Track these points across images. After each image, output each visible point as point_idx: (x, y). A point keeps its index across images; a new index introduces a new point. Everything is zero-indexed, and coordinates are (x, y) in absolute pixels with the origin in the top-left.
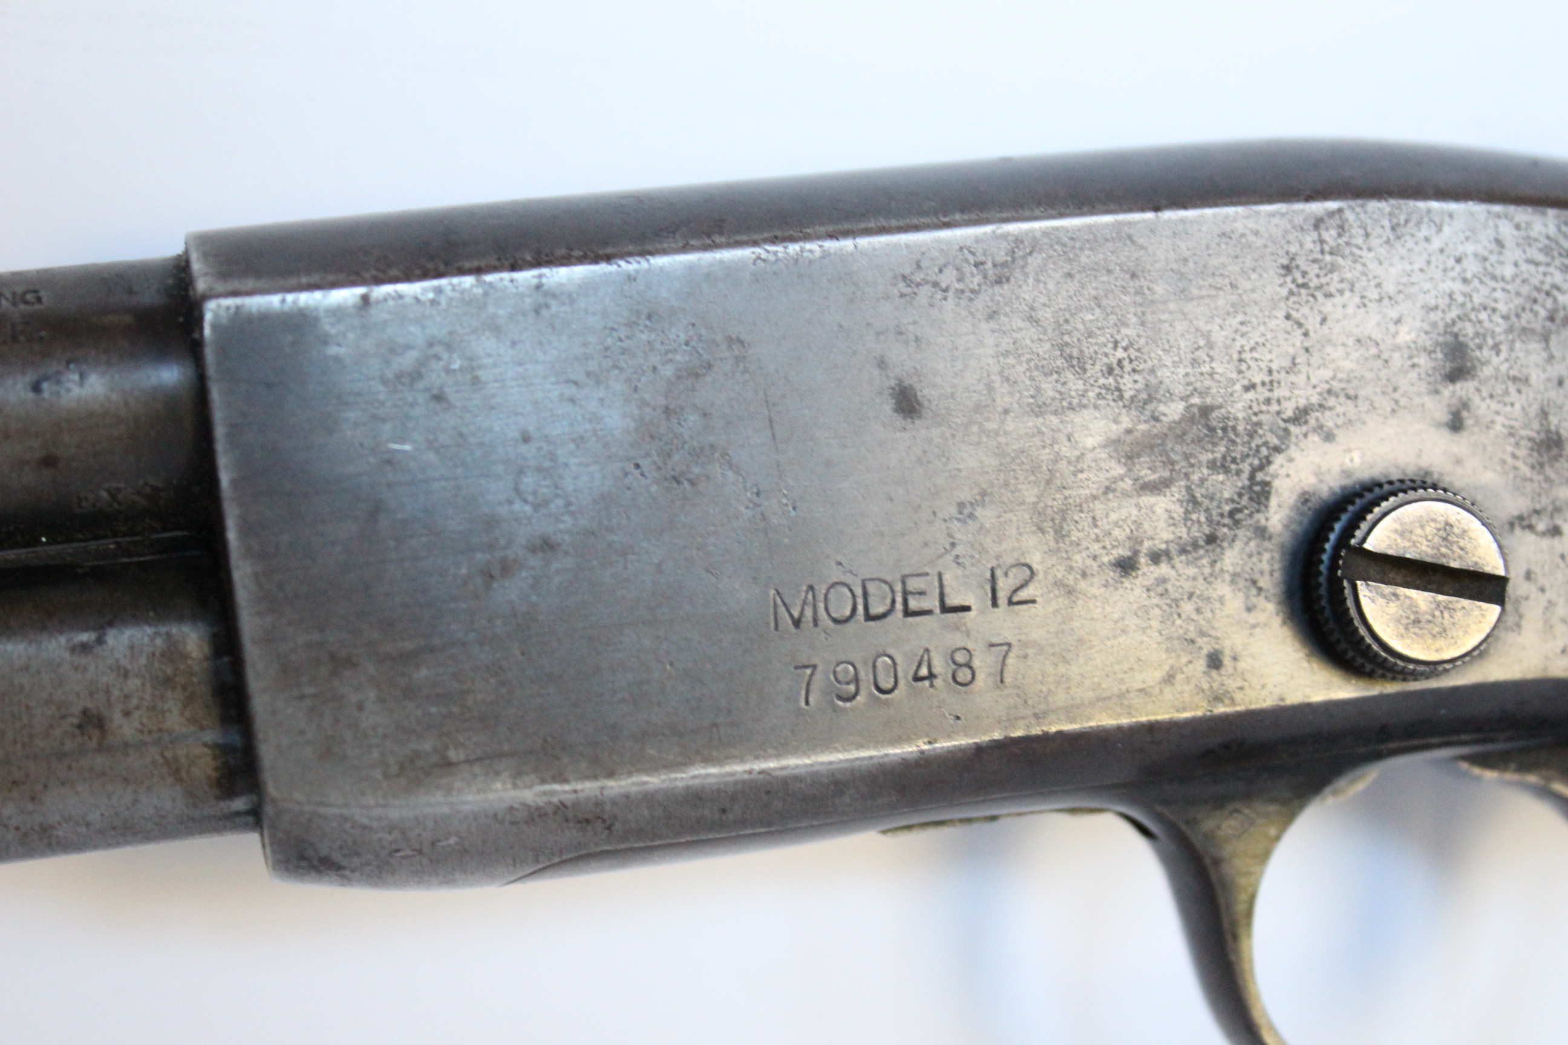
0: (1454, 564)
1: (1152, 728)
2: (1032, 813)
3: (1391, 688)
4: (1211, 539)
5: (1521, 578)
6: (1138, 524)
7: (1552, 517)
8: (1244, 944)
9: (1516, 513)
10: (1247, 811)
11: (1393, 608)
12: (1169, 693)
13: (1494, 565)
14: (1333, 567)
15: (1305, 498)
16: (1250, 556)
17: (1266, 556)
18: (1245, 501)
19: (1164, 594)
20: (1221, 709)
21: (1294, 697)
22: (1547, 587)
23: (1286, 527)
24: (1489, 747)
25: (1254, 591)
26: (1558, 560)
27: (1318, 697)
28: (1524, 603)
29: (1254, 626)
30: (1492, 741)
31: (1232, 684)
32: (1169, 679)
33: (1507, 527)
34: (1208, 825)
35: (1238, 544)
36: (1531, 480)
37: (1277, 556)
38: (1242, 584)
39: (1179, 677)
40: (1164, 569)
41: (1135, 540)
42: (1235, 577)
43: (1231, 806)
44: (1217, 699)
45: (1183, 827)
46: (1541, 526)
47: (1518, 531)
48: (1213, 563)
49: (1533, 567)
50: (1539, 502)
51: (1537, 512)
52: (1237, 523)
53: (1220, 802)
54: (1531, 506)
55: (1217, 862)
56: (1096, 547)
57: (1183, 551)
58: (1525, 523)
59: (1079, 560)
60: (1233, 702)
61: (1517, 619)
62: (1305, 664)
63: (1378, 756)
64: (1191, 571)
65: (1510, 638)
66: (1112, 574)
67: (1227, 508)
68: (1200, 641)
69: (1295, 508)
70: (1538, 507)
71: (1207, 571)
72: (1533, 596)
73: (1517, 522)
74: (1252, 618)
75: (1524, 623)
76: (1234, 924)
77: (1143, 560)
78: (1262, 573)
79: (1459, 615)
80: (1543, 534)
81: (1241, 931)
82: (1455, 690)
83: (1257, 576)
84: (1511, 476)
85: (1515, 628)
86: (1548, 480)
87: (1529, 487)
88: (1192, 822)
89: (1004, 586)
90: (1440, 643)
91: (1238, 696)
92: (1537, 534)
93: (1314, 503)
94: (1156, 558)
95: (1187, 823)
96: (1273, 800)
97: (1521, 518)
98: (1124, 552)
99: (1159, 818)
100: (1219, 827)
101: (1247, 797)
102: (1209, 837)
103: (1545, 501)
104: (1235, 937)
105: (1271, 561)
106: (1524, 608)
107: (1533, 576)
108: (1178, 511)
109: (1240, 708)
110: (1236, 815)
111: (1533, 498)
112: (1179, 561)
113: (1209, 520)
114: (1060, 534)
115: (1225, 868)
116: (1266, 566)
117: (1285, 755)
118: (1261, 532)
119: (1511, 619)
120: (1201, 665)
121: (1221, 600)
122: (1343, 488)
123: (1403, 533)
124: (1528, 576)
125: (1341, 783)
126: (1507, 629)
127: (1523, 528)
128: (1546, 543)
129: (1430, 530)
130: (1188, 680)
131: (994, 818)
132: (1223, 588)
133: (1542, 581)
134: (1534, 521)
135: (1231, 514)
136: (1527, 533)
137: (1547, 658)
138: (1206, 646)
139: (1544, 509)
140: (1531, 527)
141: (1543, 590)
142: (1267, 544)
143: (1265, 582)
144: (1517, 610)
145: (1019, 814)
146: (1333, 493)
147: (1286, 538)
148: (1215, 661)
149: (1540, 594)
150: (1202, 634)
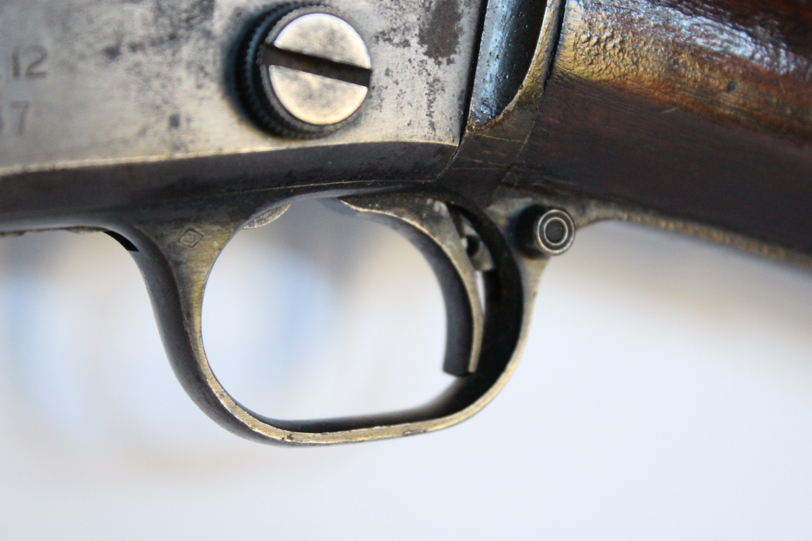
0: (337, 58)
1: (130, 168)
2: (48, 229)
3: (295, 145)
4: (173, 37)
5: (383, 74)
6: (121, 24)
7: (403, 34)
8: (196, 320)
9: (380, 30)
10: (198, 230)
11: (295, 86)
12: (142, 143)
13: (364, 61)
14: (255, 58)
15: (238, 12)
16: (200, 50)
17: (211, 51)
18: (196, 12)
19: (139, 74)
20: (179, 155)
21: (229, 149)
22: (399, 81)
23: (225, 31)
24: (362, 191)
25: (202, 75)
26: (408, 63)
27: (245, 149)
28: (384, 90)
29: (202, 99)
30: (363, 186)
31: (187, 138)
32: (142, 133)
33: (374, 39)
34: (172, 238)
35: (192, 42)
36: (391, 8)
37: (219, 50)
38: (193, 69)
39: (150, 133)
40: (139, 56)
41: (119, 35)
42: (189, 65)
43: (187, 227)
44: (176, 148)
45: (154, 240)
46: (396, 40)
47: (381, 42)
48: (174, 54)
49: (391, 67)
50: (395, 23)
51: (394, 30)
52: (190, 28)
53: (180, 223)
54: (390, 26)
55: (178, 264)
56: (91, 39)
57: (153, 44)
58: (387, 37)
59: (79, 47)
60: (187, 151)
61: (379, 101)
62: (237, 126)
63: (288, 194)
64: (159, 58)
65: (375, 113)
66: (103, 59)
67: (184, 16)
68: (165, 108)
69: (232, 19)
70: (395, 27)
71: (169, 58)
72: (390, 87)
73: (380, 36)
74: (201, 93)
75: (383, 104)
76: (189, 306)
77: (124, 49)
78: (208, 62)
79: (339, 93)
80: (398, 45)
81: (195, 312)
82: (338, 147)
83: (204, 64)
84: (377, 5)
85: (378, 107)
86: (401, 8)
87: (390, 13)
88: (161, 236)
89: (24, 63)
90: (326, 111)
91: (191, 147)
92: (393, 45)
93: (244, 16)
94: (134, 48)
95: (157, 237)
96: (216, 223)
97: (383, 33)
98: (110, 43)
99: (137, 234)
100: (179, 241)
101: (198, 220)
102: (173, 246)
103: (399, 23)
104: (190, 315)
105: (214, 55)
106: (384, 94)
107: (390, 73)
108: (150, 16)
109: (192, 155)
110: (190, 232)
111: (391, 21)
112: (150, 51)
113: (172, 25)
114: (65, 28)
115: (183, 268)
116: (210, 57)
117: (223, 190)
118: (208, 34)
119: (375, 101)
120: (164, 124)
121: (179, 80)
122: (265, 7)
123: (303, 35)
124: (387, 73)
125: (263, 213)
126: (373, 108)
127: (385, 40)
128: (400, 50)
129: (321, 34)
130: (155, 134)
131: (21, 233)
132: (181, 72)
133: (396, 77)
134: (392, 35)
135: (188, 20)
136: (387, 43)
137: (398, 128)
138: (169, 112)
139: (399, 28)
140: (390, 40)
141: (397, 83)
142: (212, 43)
143: (210, 69)
144: (379, 95)
145: (39, 230)
146: (257, 9)
147: (225, 39)
148: (174, 122)
149: (395, 85)
150: (166, 102)
